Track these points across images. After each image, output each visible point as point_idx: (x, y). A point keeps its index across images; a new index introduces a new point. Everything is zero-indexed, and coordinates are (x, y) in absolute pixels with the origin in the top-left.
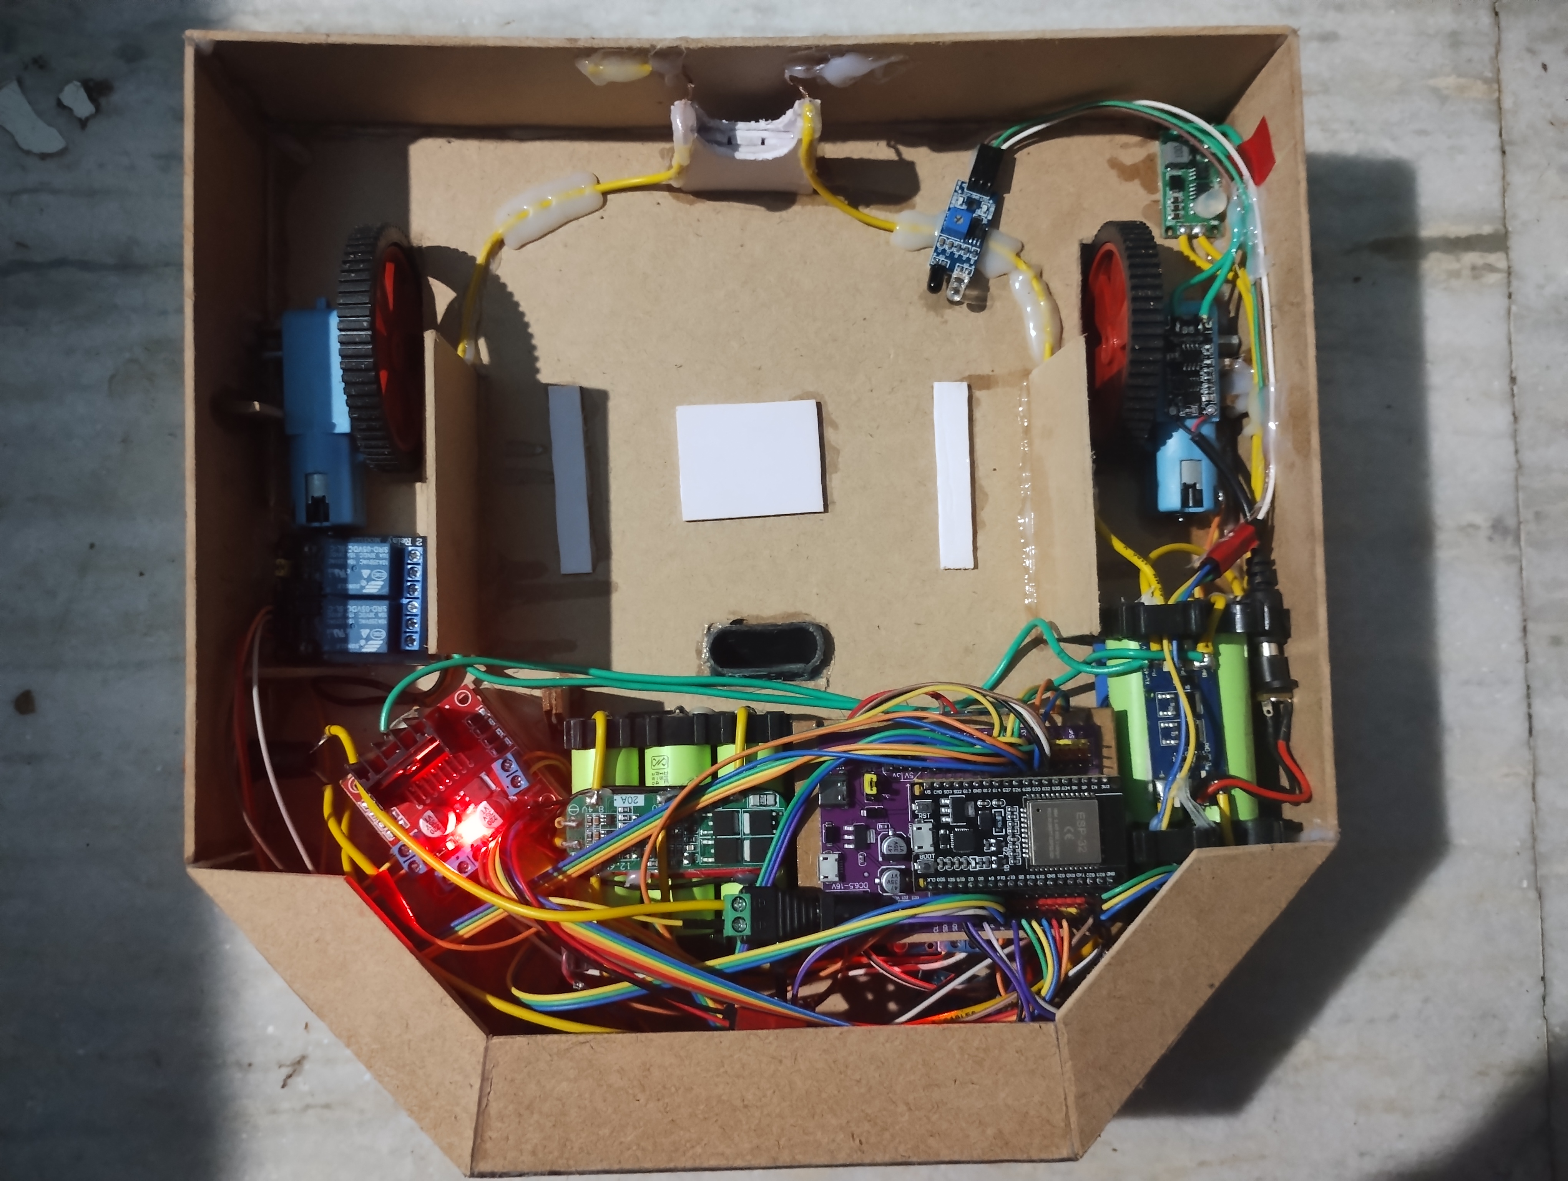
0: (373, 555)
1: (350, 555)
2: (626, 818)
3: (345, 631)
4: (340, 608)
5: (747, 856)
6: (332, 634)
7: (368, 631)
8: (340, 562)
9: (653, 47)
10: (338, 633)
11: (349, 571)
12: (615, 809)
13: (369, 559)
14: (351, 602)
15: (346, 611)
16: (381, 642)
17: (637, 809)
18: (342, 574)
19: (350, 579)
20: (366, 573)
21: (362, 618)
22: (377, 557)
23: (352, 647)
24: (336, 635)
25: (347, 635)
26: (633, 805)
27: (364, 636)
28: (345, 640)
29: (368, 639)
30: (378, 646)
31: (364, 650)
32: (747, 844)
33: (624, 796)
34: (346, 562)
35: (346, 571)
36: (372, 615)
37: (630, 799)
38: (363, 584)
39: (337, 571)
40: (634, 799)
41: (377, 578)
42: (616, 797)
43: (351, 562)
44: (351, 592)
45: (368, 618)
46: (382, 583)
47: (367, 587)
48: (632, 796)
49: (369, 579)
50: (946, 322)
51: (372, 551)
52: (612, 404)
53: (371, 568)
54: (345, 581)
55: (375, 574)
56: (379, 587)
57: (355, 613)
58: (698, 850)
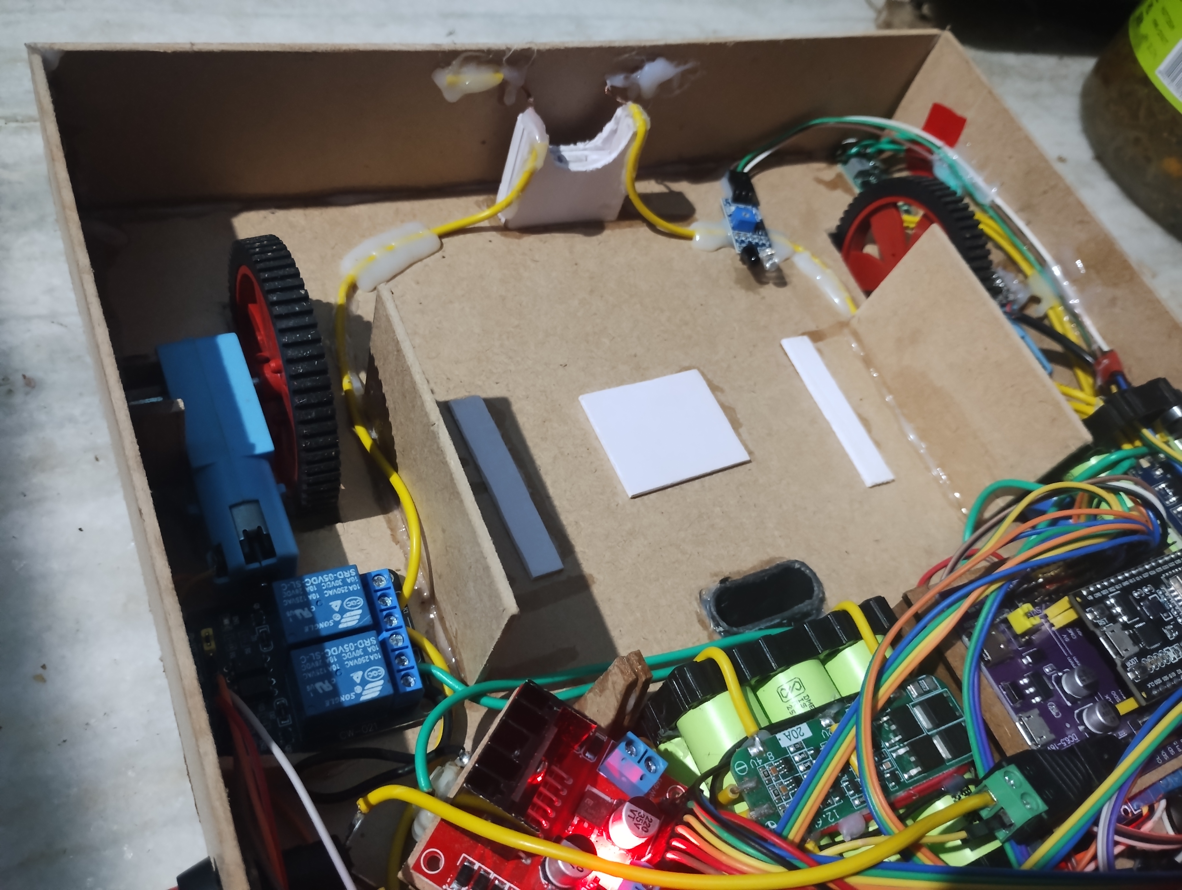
0: (339, 583)
1: (310, 589)
2: (803, 756)
3: (330, 682)
4: (316, 655)
5: (944, 752)
6: (315, 691)
7: (360, 673)
8: (299, 600)
9: (509, 49)
10: (322, 686)
11: (314, 608)
12: (785, 751)
13: (335, 588)
14: (327, 644)
15: (324, 657)
16: (382, 682)
17: (807, 742)
18: (306, 614)
19: (318, 616)
20: (336, 605)
21: (348, 660)
22: (344, 582)
23: (346, 698)
24: (321, 691)
25: (335, 687)
26: (800, 739)
27: (358, 681)
28: (335, 692)
29: (364, 683)
30: (380, 688)
31: (363, 698)
32: (937, 742)
33: (786, 732)
34: (308, 599)
35: (310, 609)
36: (360, 652)
37: (794, 733)
38: (337, 619)
39: (298, 612)
40: (798, 731)
41: (352, 607)
42: (779, 736)
43: (313, 597)
44: (324, 633)
45: (356, 658)
46: (360, 611)
47: (343, 621)
48: (795, 728)
49: (343, 611)
50: (763, 298)
51: (336, 578)
52: (516, 407)
53: (342, 597)
54: (313, 621)
55: (348, 603)
56: (358, 617)
57: (337, 656)
58: (896, 766)
